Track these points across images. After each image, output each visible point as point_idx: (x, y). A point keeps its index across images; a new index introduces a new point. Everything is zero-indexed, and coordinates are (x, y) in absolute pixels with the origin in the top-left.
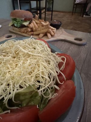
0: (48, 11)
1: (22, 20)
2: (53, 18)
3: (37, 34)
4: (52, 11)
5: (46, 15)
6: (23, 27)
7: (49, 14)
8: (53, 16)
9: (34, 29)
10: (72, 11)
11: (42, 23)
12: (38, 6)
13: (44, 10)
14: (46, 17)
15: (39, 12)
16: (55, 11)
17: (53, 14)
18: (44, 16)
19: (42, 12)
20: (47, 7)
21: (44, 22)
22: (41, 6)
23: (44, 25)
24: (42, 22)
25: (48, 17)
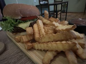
0: (63, 13)
1: (17, 20)
2: (67, 18)
3: (40, 48)
4: (66, 13)
5: (61, 15)
6: (20, 32)
7: (64, 15)
8: (67, 16)
9: (37, 36)
10: (84, 11)
11: (54, 25)
12: (55, 9)
13: (60, 12)
14: (61, 17)
15: (55, 14)
16: (69, 13)
17: (67, 15)
18: (60, 16)
19: (58, 14)
20: (62, 10)
21: (59, 21)
22: (57, 9)
23: (57, 29)
24: (54, 23)
25: (63, 17)
